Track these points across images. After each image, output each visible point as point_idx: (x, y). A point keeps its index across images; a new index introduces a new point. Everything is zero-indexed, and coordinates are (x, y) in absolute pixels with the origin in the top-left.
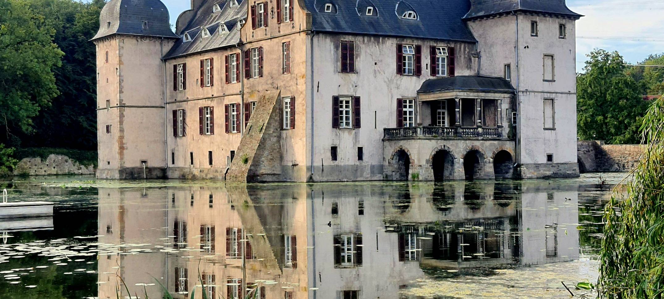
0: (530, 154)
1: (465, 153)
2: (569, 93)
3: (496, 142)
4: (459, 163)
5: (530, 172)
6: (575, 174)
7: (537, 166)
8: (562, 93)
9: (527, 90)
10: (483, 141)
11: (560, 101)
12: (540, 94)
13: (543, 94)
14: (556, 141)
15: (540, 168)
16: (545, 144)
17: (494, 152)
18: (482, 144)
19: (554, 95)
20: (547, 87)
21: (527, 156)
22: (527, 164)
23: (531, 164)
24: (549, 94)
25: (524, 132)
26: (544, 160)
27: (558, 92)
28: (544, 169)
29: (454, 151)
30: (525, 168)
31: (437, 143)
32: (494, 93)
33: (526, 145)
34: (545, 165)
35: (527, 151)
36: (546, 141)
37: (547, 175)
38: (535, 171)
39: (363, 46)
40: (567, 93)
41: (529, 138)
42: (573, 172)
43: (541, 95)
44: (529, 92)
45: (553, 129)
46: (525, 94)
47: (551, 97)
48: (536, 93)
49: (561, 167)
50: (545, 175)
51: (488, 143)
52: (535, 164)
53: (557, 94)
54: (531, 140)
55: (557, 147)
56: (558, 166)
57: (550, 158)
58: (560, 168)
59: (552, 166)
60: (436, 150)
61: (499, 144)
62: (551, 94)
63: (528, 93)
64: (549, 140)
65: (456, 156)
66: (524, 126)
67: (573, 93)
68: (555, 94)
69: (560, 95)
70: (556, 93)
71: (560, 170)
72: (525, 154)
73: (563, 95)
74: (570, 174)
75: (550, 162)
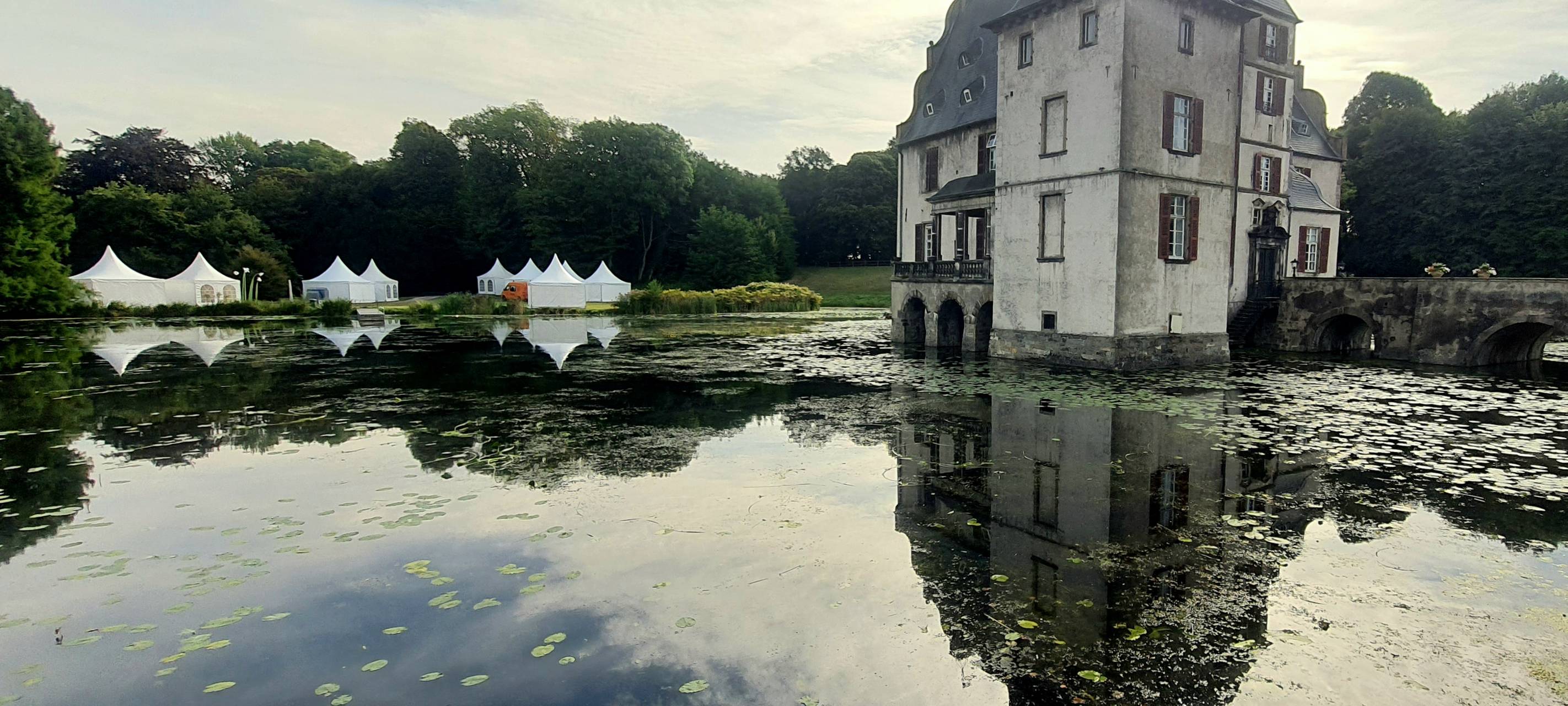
0: (1009, 309)
1: (940, 304)
2: (1102, 172)
3: (980, 287)
4: (932, 319)
5: (1006, 347)
6: (1102, 363)
7: (1020, 335)
8: (1080, 177)
9: (1007, 183)
10: (962, 285)
11: (1077, 196)
12: (1033, 187)
13: (1039, 185)
14: (1065, 285)
15: (1024, 340)
16: (1039, 291)
17: (977, 304)
18: (961, 290)
19: (1063, 183)
20: (1049, 168)
21: (1003, 314)
22: (1000, 330)
23: (1008, 331)
24: (1051, 184)
25: (1001, 266)
26: (1036, 325)
27: (1074, 174)
28: (1033, 343)
29: (927, 301)
30: (996, 338)
31: (908, 286)
32: (980, 197)
33: (1003, 292)
34: (1035, 335)
35: (1004, 305)
36: (1042, 287)
37: (1036, 356)
38: (1013, 345)
39: (945, 150)
40: (1096, 174)
41: (1008, 280)
42: (1099, 358)
43: (1036, 188)
44: (1012, 186)
45: (1061, 259)
46: (1003, 191)
47: (1057, 189)
48: (1025, 187)
49: (1071, 344)
50: (1032, 356)
51: (969, 288)
52: (1015, 331)
53: (1072, 181)
54: (1011, 283)
55: (1066, 298)
56: (1064, 341)
57: (1049, 320)
58: (1067, 345)
59: (1050, 340)
60: (908, 298)
61: (984, 290)
62: (1057, 183)
63: (1009, 189)
64: (1049, 284)
65: (930, 308)
66: (1000, 255)
67: (1110, 172)
68: (1066, 181)
69: (1078, 181)
70: (1069, 178)
71: (1067, 349)
72: (999, 311)
73: (1086, 180)
74: (1089, 362)
75: (1048, 331)
